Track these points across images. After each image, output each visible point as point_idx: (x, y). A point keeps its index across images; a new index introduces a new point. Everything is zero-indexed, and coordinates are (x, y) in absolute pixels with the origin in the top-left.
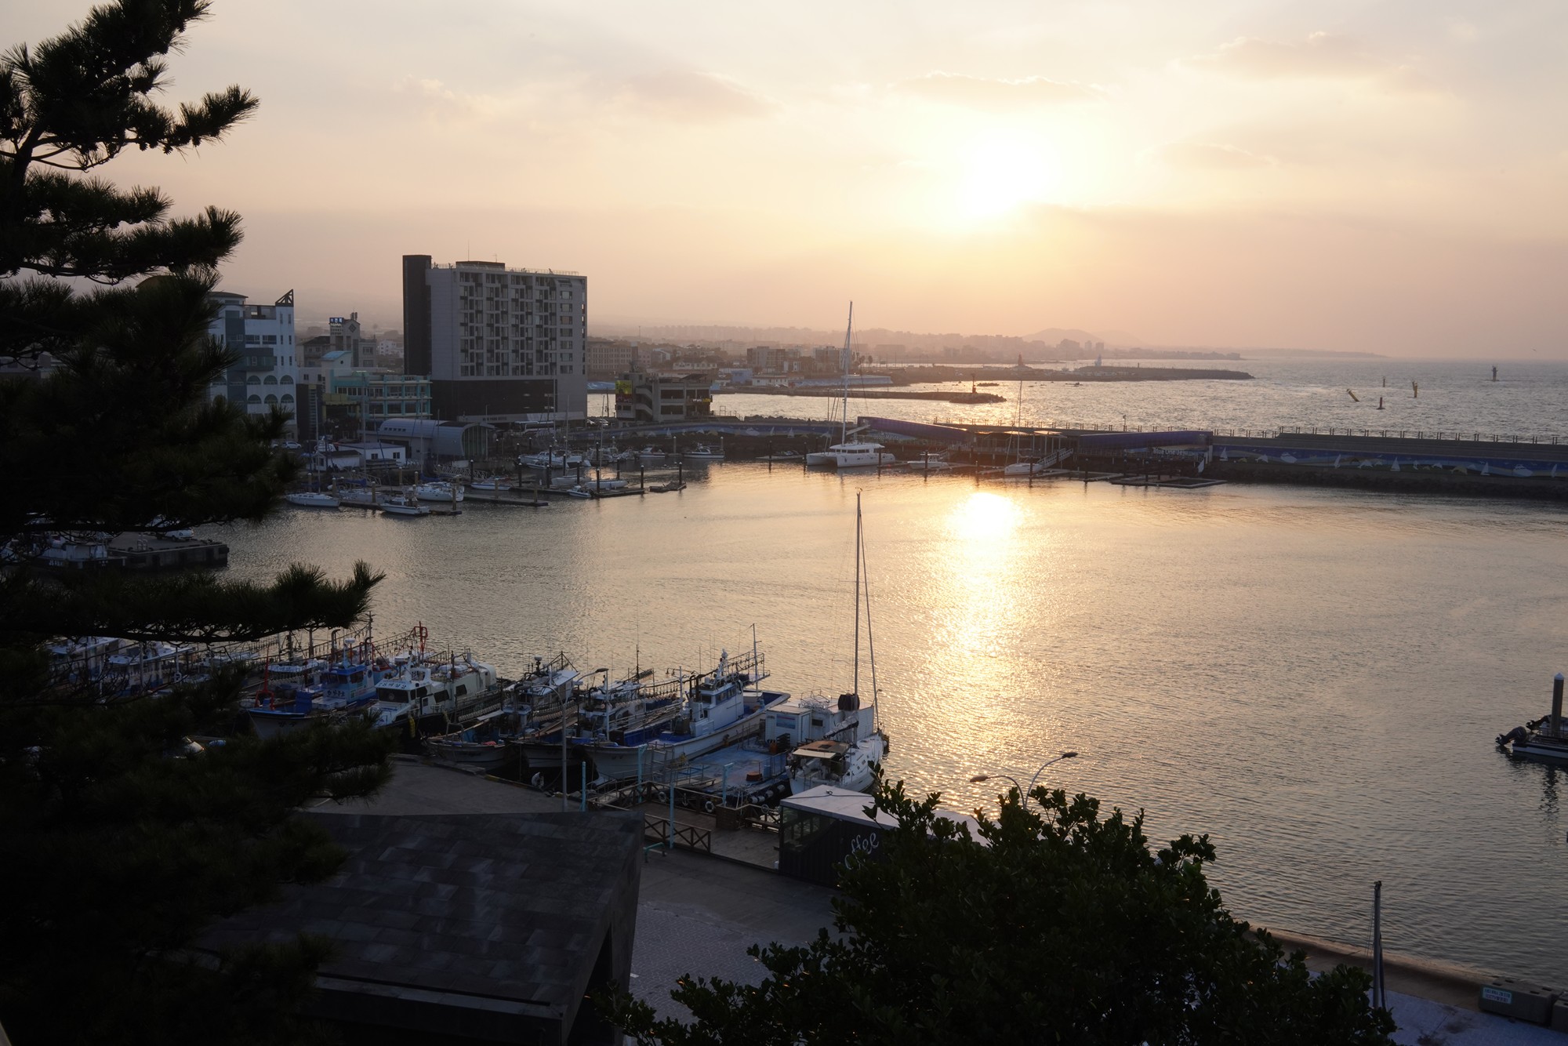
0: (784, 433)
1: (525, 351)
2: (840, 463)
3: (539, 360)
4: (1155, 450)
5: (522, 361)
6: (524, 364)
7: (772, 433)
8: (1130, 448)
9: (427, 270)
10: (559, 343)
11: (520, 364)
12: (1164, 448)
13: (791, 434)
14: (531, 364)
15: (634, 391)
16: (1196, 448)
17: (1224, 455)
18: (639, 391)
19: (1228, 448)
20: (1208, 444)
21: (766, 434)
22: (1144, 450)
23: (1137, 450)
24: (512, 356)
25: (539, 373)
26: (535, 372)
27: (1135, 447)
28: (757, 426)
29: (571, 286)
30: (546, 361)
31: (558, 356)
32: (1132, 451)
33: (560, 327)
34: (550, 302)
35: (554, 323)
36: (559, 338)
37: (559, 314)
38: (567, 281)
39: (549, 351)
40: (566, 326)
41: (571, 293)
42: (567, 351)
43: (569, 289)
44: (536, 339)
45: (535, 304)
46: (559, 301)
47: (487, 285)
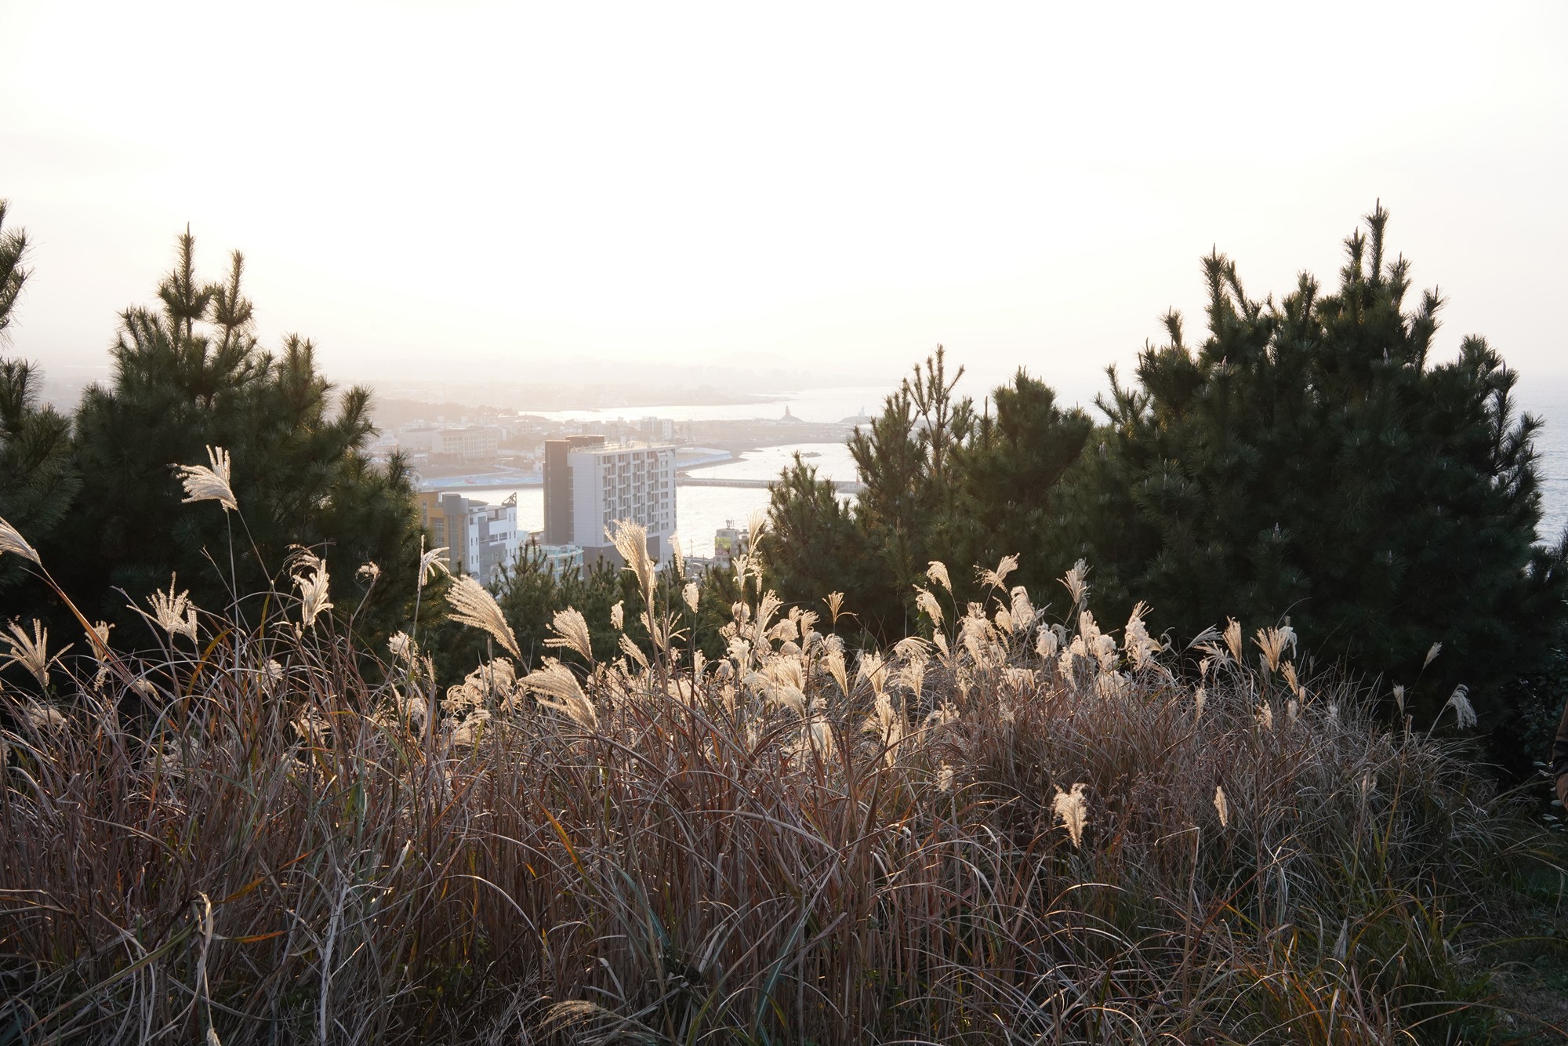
1: (641, 516)
33: (661, 490)
34: (654, 471)
35: (657, 489)
36: (661, 501)
37: (660, 480)
38: (664, 451)
39: (655, 513)
40: (665, 490)
41: (667, 462)
42: (664, 511)
43: (666, 459)
44: (647, 504)
45: (646, 475)
46: (660, 470)
47: (618, 464)
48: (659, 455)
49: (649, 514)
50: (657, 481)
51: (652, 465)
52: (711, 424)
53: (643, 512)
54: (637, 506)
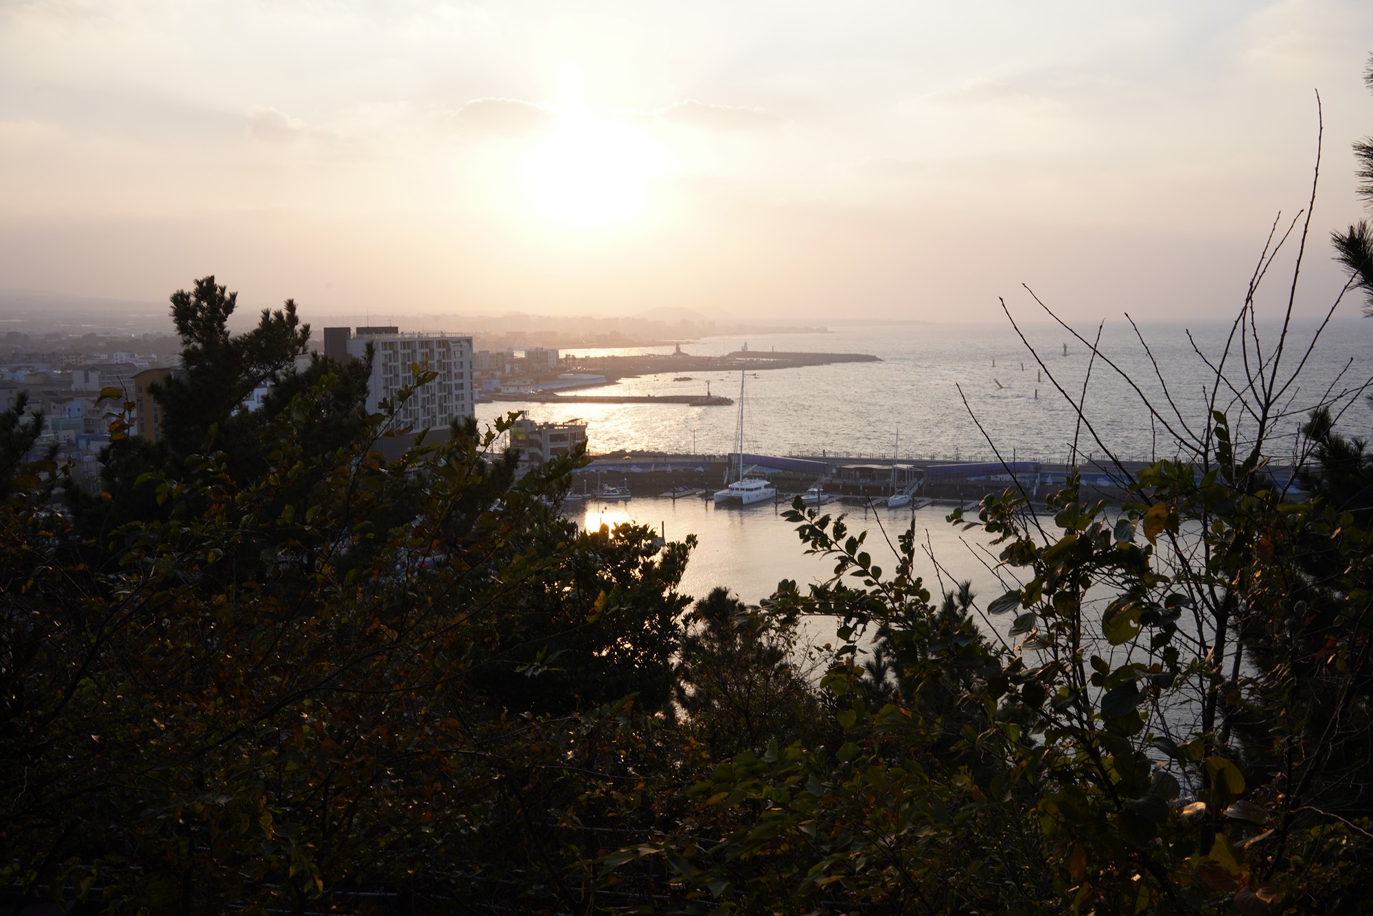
0: (663, 469)
1: (431, 406)
2: (745, 501)
3: (441, 413)
4: (993, 478)
5: (429, 415)
6: (430, 417)
7: (652, 469)
8: (971, 476)
9: (347, 341)
10: (454, 396)
11: (427, 418)
12: (999, 476)
13: (669, 469)
14: (435, 417)
15: (527, 436)
16: (1027, 475)
17: (1049, 481)
18: (531, 437)
19: (1053, 475)
20: (1036, 472)
21: (647, 470)
22: (983, 478)
23: (978, 478)
24: (421, 411)
25: (441, 424)
26: (438, 424)
27: (974, 476)
28: (640, 464)
29: (461, 346)
30: (446, 413)
31: (454, 407)
32: (973, 479)
33: (454, 381)
34: (446, 361)
35: (450, 379)
36: (455, 392)
37: (454, 371)
38: (459, 342)
39: (447, 404)
40: (459, 381)
41: (461, 352)
42: (460, 403)
43: (460, 349)
44: (438, 394)
45: (436, 365)
46: (453, 360)
47: (401, 351)
48: (451, 344)
49: (440, 405)
50: (450, 372)
51: (443, 355)
52: (603, 359)
53: (433, 402)
54: (426, 396)
